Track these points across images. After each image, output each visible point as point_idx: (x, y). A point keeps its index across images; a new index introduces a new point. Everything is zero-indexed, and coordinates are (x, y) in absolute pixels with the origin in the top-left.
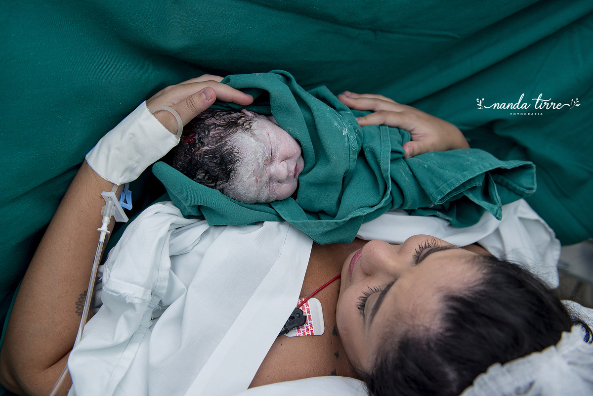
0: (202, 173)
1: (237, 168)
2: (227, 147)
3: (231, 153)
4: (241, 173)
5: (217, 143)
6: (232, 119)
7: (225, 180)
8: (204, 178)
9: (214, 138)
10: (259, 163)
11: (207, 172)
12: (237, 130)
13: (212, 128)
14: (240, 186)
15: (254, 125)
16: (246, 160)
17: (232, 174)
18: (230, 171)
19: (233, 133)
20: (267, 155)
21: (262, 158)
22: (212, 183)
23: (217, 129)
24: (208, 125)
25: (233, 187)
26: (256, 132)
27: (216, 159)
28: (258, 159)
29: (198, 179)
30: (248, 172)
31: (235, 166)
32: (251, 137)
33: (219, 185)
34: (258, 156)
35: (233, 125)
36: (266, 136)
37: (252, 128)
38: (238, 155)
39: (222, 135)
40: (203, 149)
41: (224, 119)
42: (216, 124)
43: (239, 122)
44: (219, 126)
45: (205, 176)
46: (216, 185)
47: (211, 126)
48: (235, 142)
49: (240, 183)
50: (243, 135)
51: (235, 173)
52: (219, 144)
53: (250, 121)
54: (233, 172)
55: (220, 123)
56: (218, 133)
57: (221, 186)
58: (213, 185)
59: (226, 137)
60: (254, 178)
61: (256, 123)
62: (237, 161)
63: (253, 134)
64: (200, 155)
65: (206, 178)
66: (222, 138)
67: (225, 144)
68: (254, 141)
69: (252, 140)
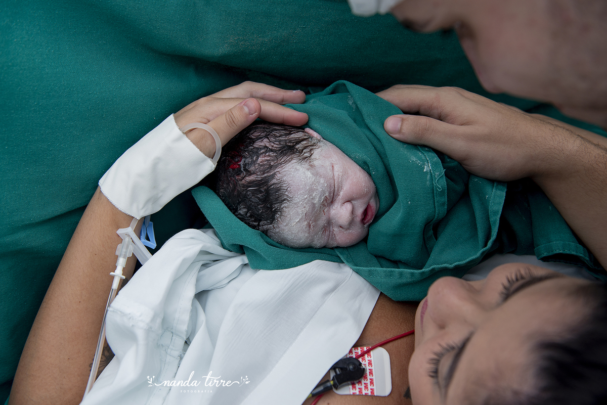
0: (244, 208)
1: (284, 209)
2: (274, 181)
3: (278, 190)
4: (289, 216)
5: (264, 174)
6: (290, 142)
7: (268, 221)
8: (246, 214)
9: (262, 166)
10: (314, 204)
11: (249, 208)
12: (292, 159)
13: (262, 153)
14: (286, 231)
15: (316, 153)
16: (296, 200)
17: (278, 216)
18: (276, 212)
19: (286, 162)
20: (327, 194)
21: (320, 197)
22: (255, 221)
23: (267, 154)
24: (258, 149)
25: (277, 230)
26: (316, 163)
27: (261, 193)
28: (313, 199)
29: (240, 214)
30: (298, 215)
31: (282, 206)
32: (308, 169)
33: (263, 225)
34: (314, 195)
35: (289, 150)
36: (329, 168)
37: (313, 157)
38: (286, 193)
39: (272, 164)
40: (249, 179)
41: (280, 141)
42: (267, 147)
43: (297, 146)
44: (272, 150)
45: (246, 213)
46: (259, 225)
47: (261, 149)
48: (285, 176)
49: (287, 227)
50: (298, 167)
51: (281, 215)
52: (266, 175)
53: (311, 147)
54: (279, 213)
55: (273, 146)
56: (267, 160)
57: (265, 227)
58: (256, 224)
59: (276, 167)
60: (306, 223)
61: (319, 150)
62: (284, 200)
63: (311, 166)
64: (244, 186)
65: (248, 215)
66: (271, 167)
67: (273, 176)
68: (311, 176)
69: (309, 174)
